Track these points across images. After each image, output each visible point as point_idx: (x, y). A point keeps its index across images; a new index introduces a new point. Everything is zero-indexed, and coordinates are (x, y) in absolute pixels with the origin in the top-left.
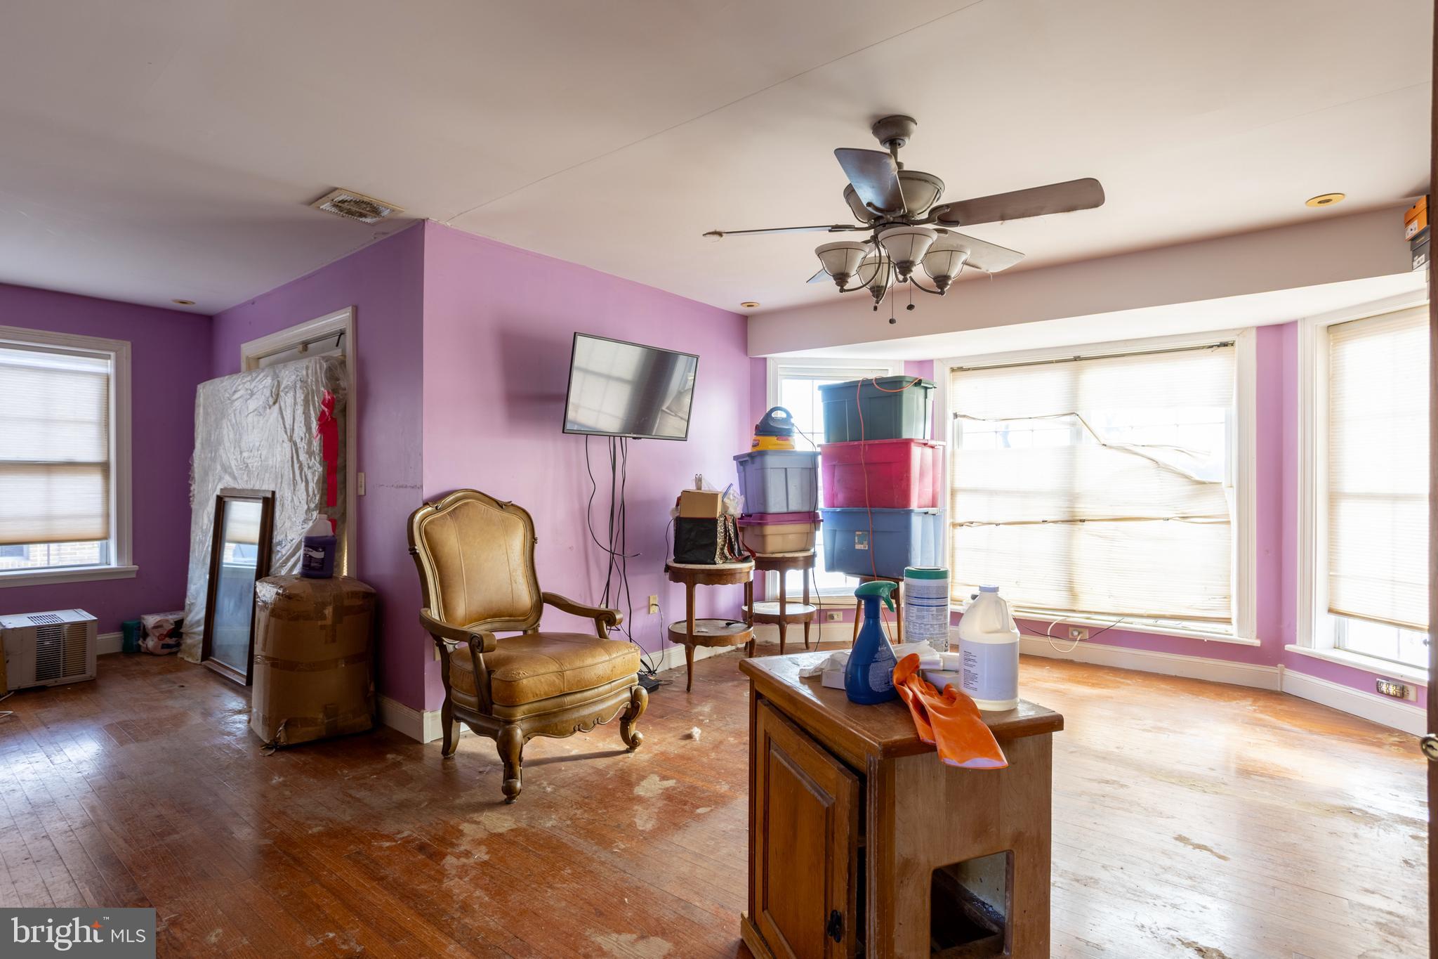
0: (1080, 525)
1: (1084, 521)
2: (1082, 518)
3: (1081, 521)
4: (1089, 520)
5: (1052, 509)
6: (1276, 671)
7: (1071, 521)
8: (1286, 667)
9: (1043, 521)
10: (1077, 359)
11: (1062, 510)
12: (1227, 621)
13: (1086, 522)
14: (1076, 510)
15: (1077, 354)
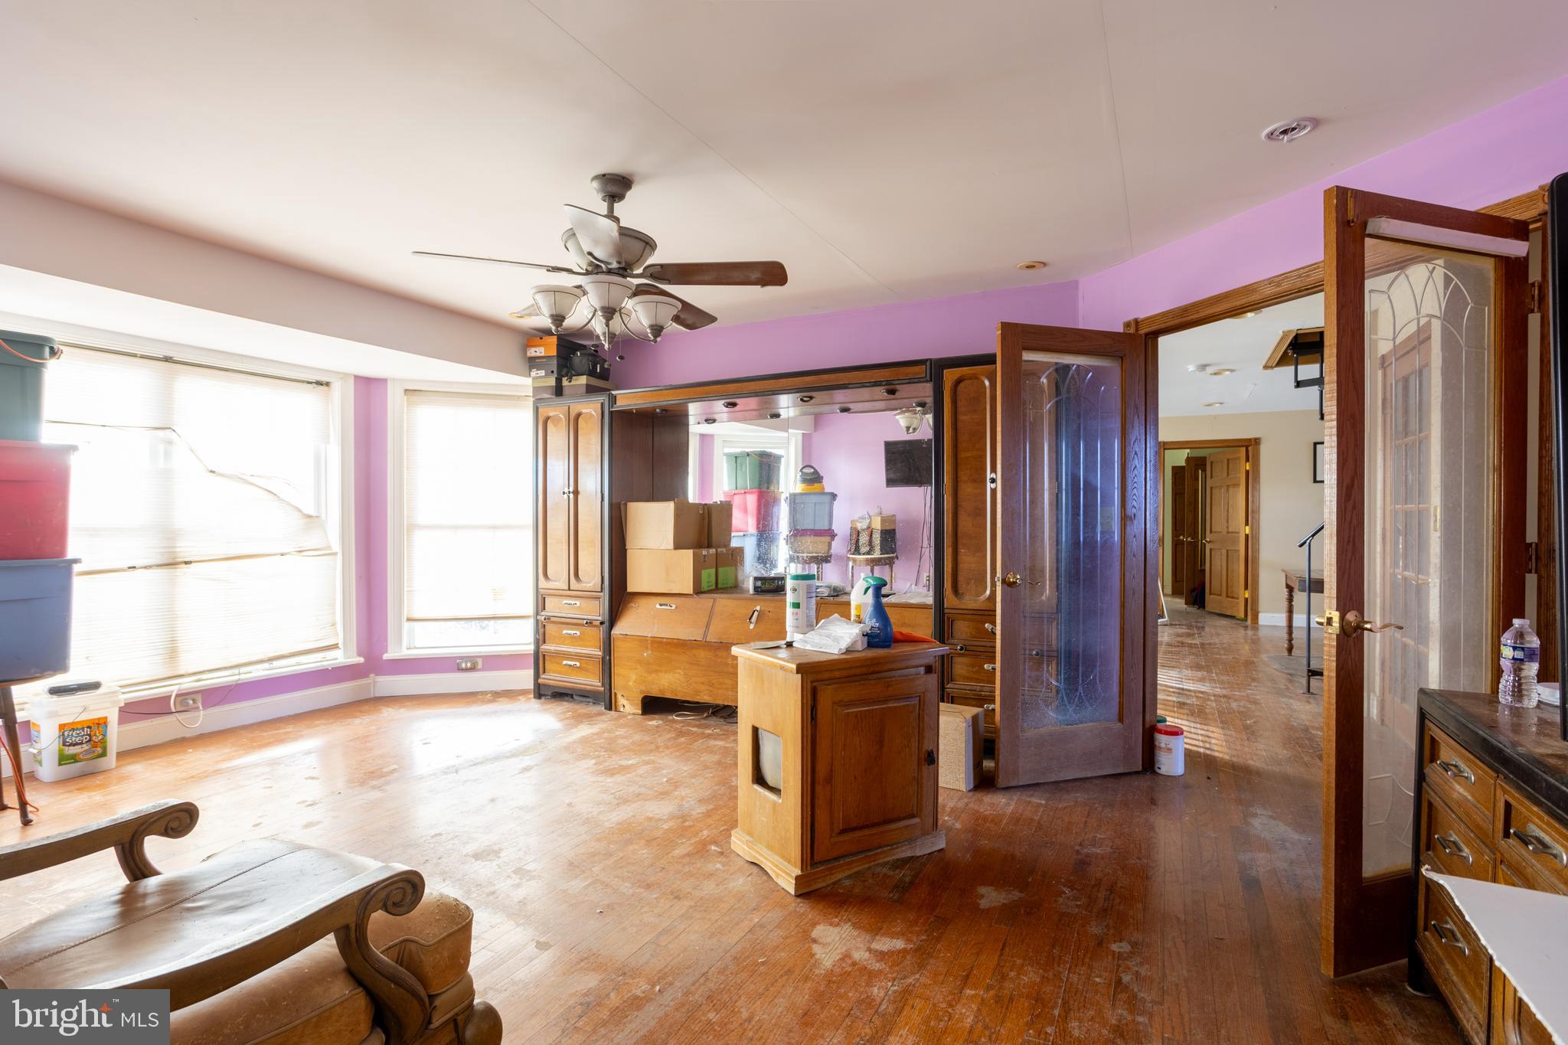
0: (184, 568)
1: (190, 562)
2: (186, 560)
3: (186, 563)
4: (196, 562)
5: (144, 551)
6: (369, 681)
7: (172, 564)
8: (377, 675)
9: (130, 568)
10: (167, 359)
11: (162, 550)
12: (335, 647)
13: (193, 564)
14: (178, 550)
15: (169, 354)
